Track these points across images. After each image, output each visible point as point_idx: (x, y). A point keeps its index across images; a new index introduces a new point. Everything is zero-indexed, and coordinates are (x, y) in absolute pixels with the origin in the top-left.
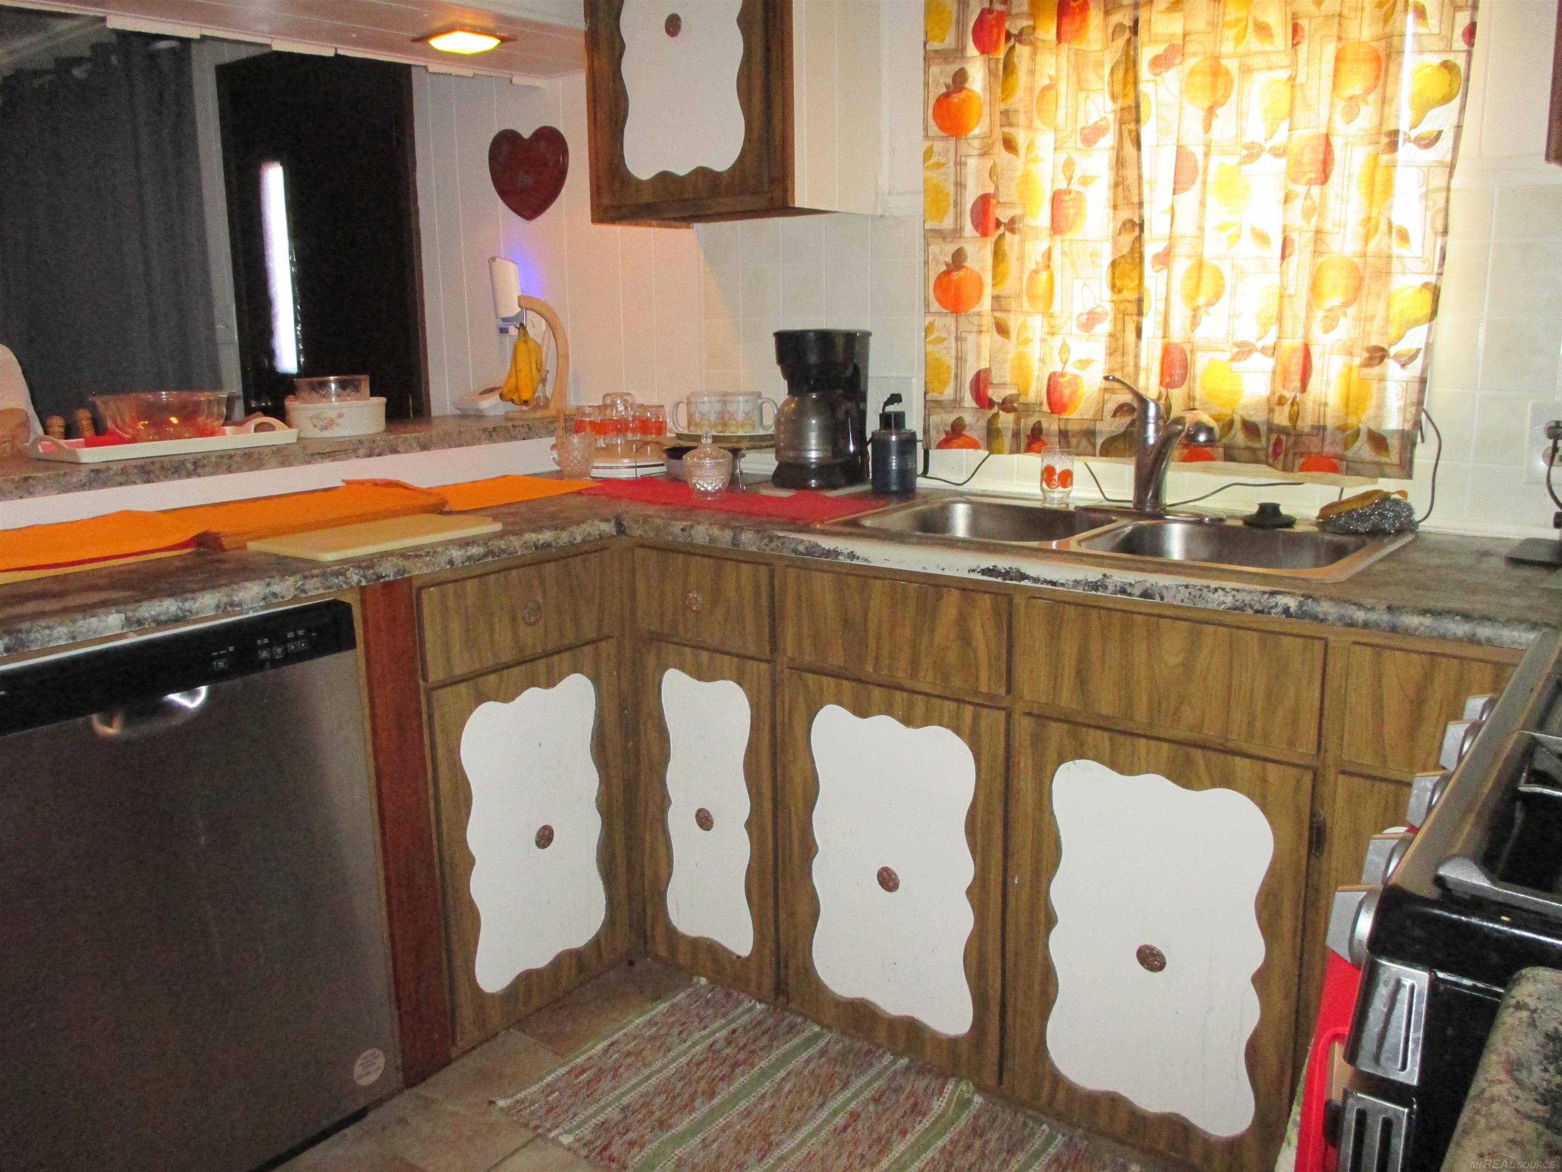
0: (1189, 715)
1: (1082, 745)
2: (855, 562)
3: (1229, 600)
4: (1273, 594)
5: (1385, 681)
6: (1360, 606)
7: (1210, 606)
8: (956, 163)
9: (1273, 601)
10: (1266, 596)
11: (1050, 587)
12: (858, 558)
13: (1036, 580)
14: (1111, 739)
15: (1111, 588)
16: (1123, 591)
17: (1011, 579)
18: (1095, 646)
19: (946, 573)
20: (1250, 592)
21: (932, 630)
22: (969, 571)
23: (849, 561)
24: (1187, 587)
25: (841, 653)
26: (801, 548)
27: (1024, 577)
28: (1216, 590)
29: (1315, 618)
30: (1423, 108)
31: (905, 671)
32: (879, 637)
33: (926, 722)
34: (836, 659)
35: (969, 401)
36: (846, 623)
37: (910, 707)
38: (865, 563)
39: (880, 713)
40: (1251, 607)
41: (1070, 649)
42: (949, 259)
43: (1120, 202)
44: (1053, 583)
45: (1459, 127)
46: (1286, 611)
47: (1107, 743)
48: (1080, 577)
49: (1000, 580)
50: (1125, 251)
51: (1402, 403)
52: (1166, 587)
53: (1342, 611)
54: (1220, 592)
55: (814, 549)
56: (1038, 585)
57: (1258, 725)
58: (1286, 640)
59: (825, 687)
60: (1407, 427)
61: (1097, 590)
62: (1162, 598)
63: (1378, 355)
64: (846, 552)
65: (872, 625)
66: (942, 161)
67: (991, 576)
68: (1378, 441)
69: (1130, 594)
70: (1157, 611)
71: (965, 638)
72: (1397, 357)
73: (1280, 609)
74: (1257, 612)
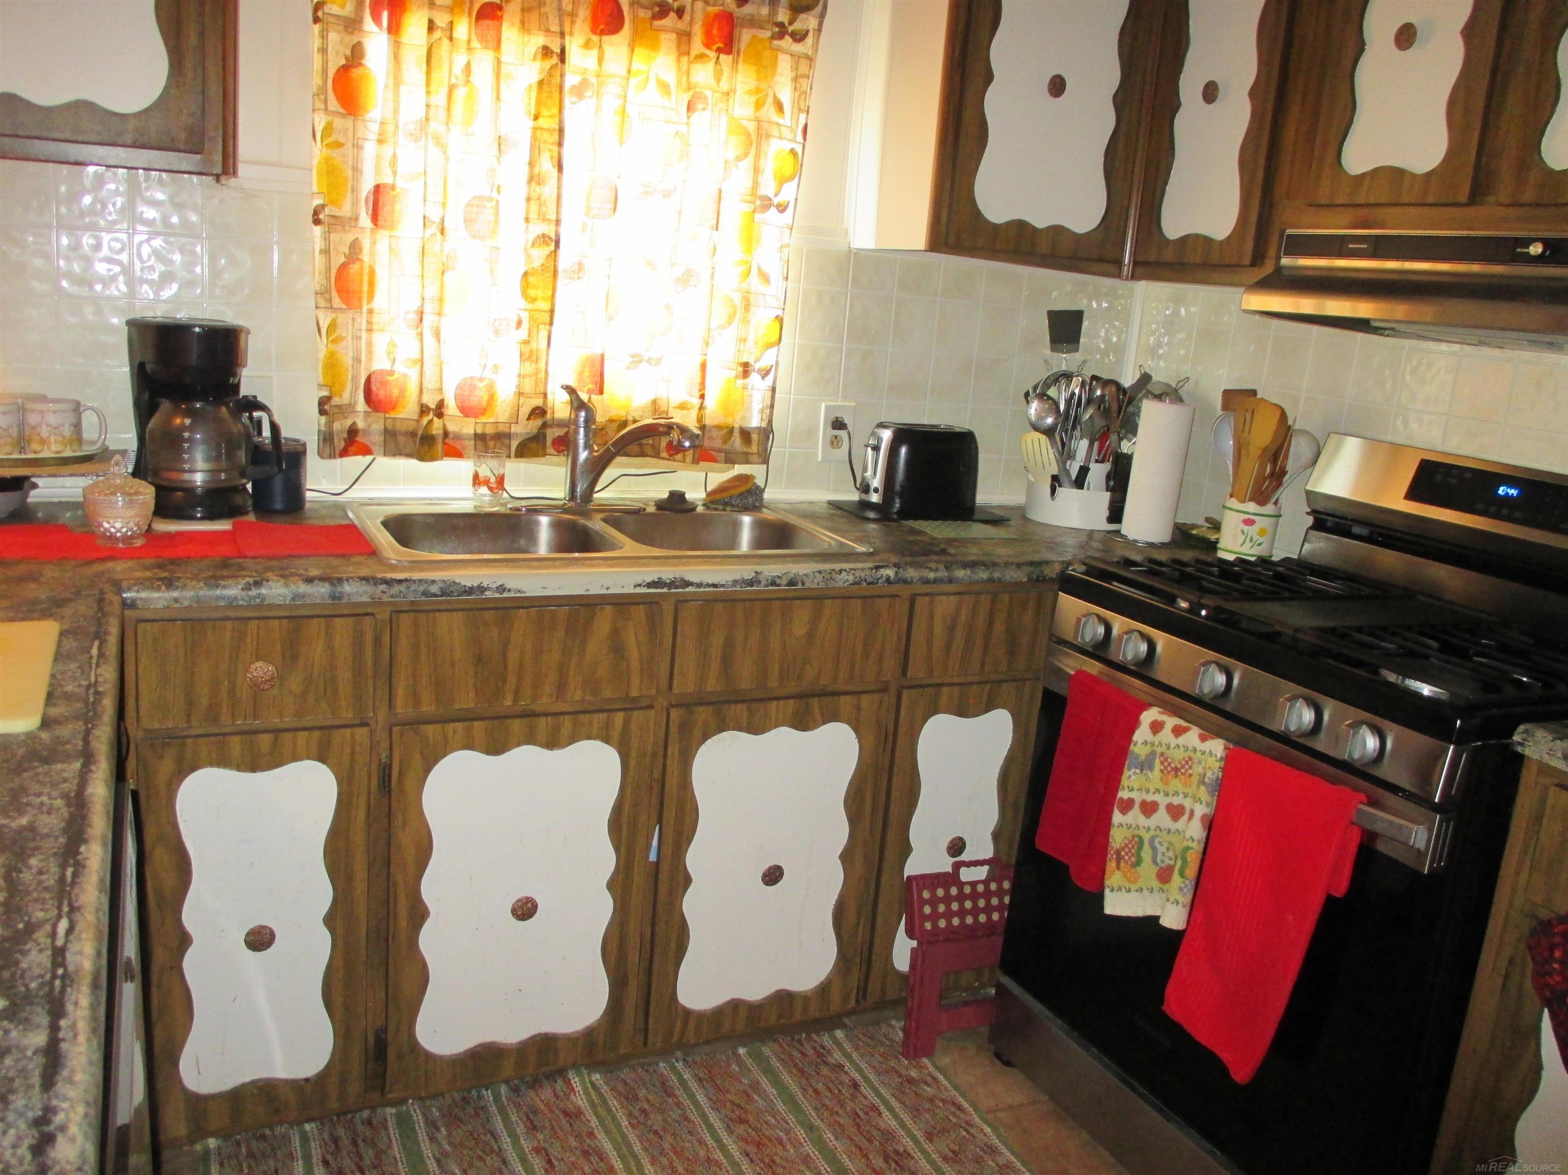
0: (810, 672)
1: (724, 720)
2: (505, 595)
3: (851, 578)
4: (877, 568)
5: (935, 618)
6: (931, 569)
7: (837, 585)
8: (353, 146)
9: (879, 574)
10: (874, 571)
11: (712, 589)
12: (509, 590)
13: (699, 585)
14: (749, 709)
15: (764, 582)
16: (774, 583)
17: (676, 588)
18: (739, 634)
19: (610, 592)
20: (863, 570)
21: (583, 649)
22: (635, 587)
23: (497, 595)
24: (820, 572)
25: (472, 695)
26: (434, 589)
27: (688, 584)
28: (840, 572)
29: (905, 582)
30: (783, 181)
31: (550, 696)
32: (521, 667)
33: (573, 740)
34: (466, 700)
35: (361, 406)
36: (480, 660)
37: (556, 729)
38: (519, 595)
39: (519, 745)
40: (865, 580)
41: (717, 640)
42: (347, 251)
43: (533, 215)
44: (714, 586)
45: (796, 199)
46: (888, 580)
47: (745, 714)
48: (737, 577)
49: (665, 590)
50: (537, 264)
51: (761, 407)
52: (806, 575)
53: (921, 574)
54: (844, 573)
55: (451, 589)
56: (701, 589)
57: (857, 668)
58: (879, 601)
59: (450, 734)
60: (764, 425)
61: (752, 586)
62: (803, 584)
63: (746, 369)
64: (494, 586)
65: (513, 657)
66: (342, 140)
67: (657, 588)
68: (746, 434)
69: (779, 585)
70: (800, 594)
71: (617, 649)
72: (759, 371)
73: (884, 579)
74: (869, 583)
